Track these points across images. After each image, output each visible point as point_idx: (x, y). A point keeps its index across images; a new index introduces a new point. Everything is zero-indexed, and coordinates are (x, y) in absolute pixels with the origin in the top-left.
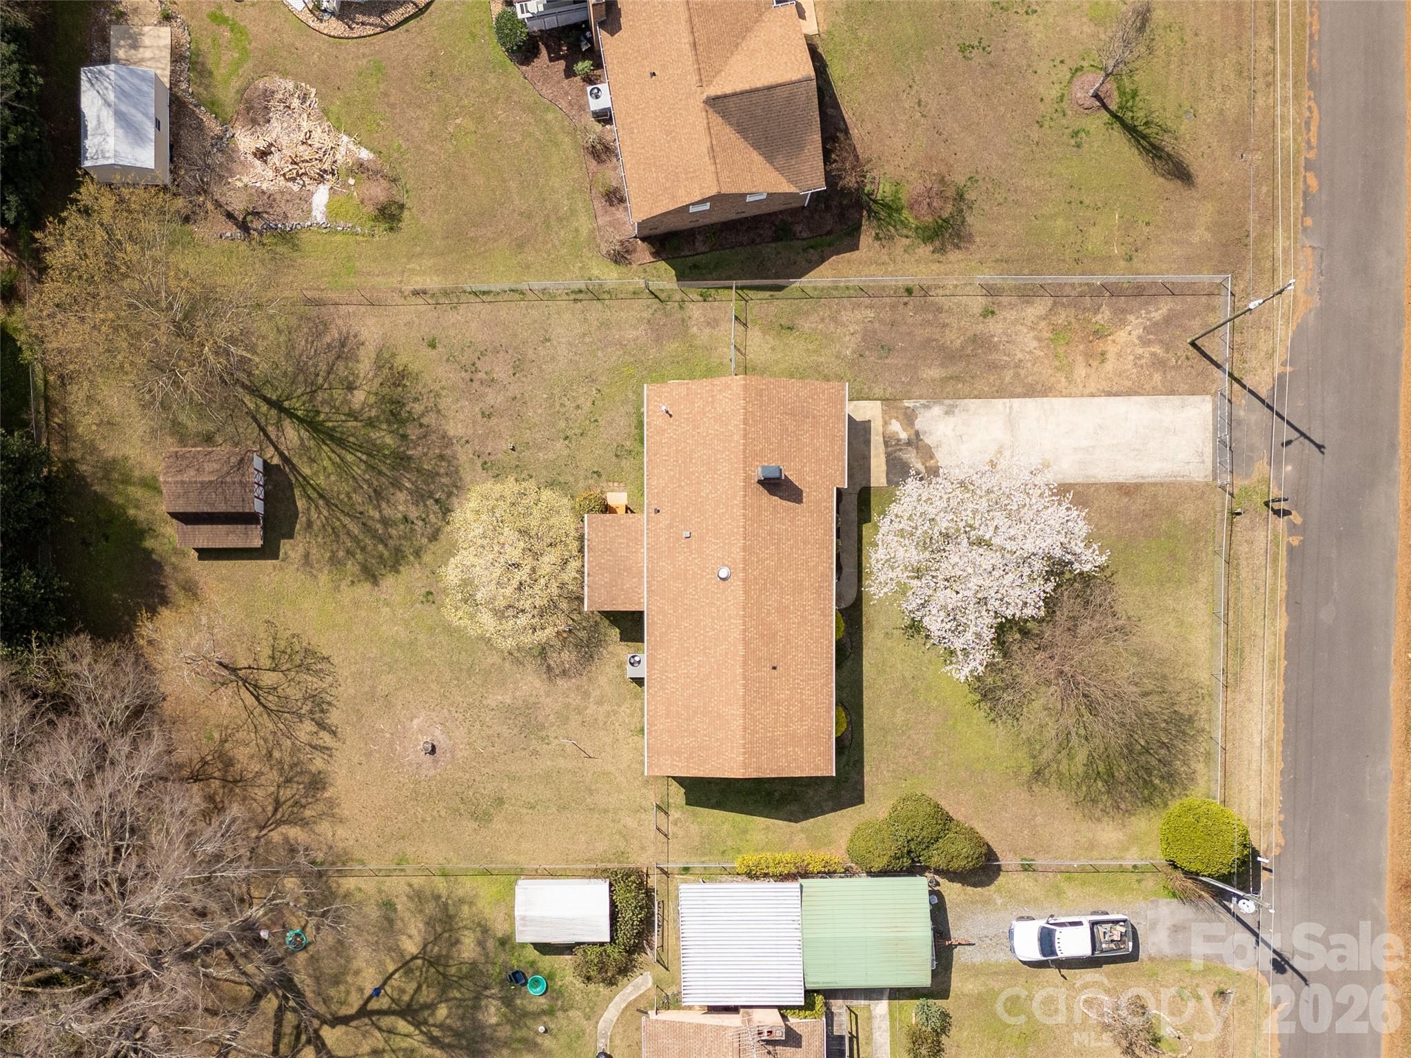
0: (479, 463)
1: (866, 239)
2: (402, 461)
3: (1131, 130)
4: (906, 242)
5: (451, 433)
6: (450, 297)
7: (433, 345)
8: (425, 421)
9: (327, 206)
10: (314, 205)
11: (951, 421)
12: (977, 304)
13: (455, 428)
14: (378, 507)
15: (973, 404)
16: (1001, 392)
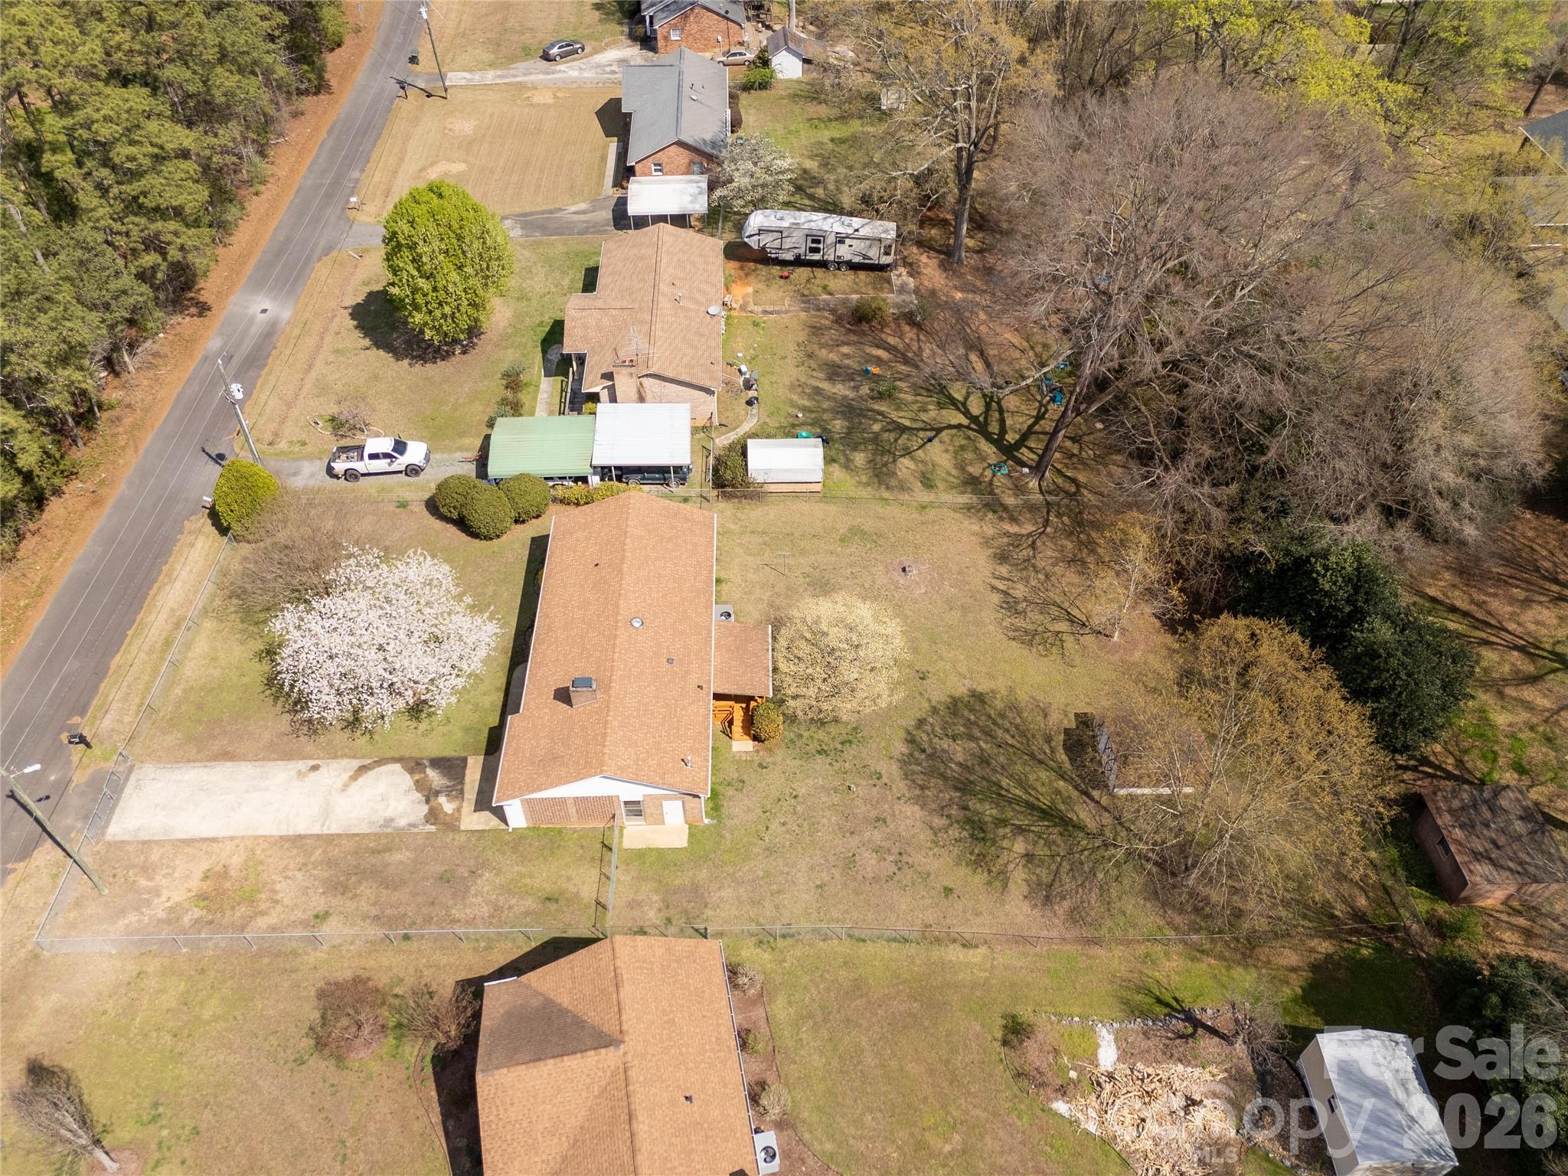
0: (885, 780)
1: (446, 992)
2: (964, 787)
5: (917, 808)
6: (932, 938)
7: (948, 891)
8: (944, 822)
9: (1098, 1046)
10: (1114, 1047)
12: (331, 927)
13: (912, 813)
14: (982, 749)
15: (364, 829)
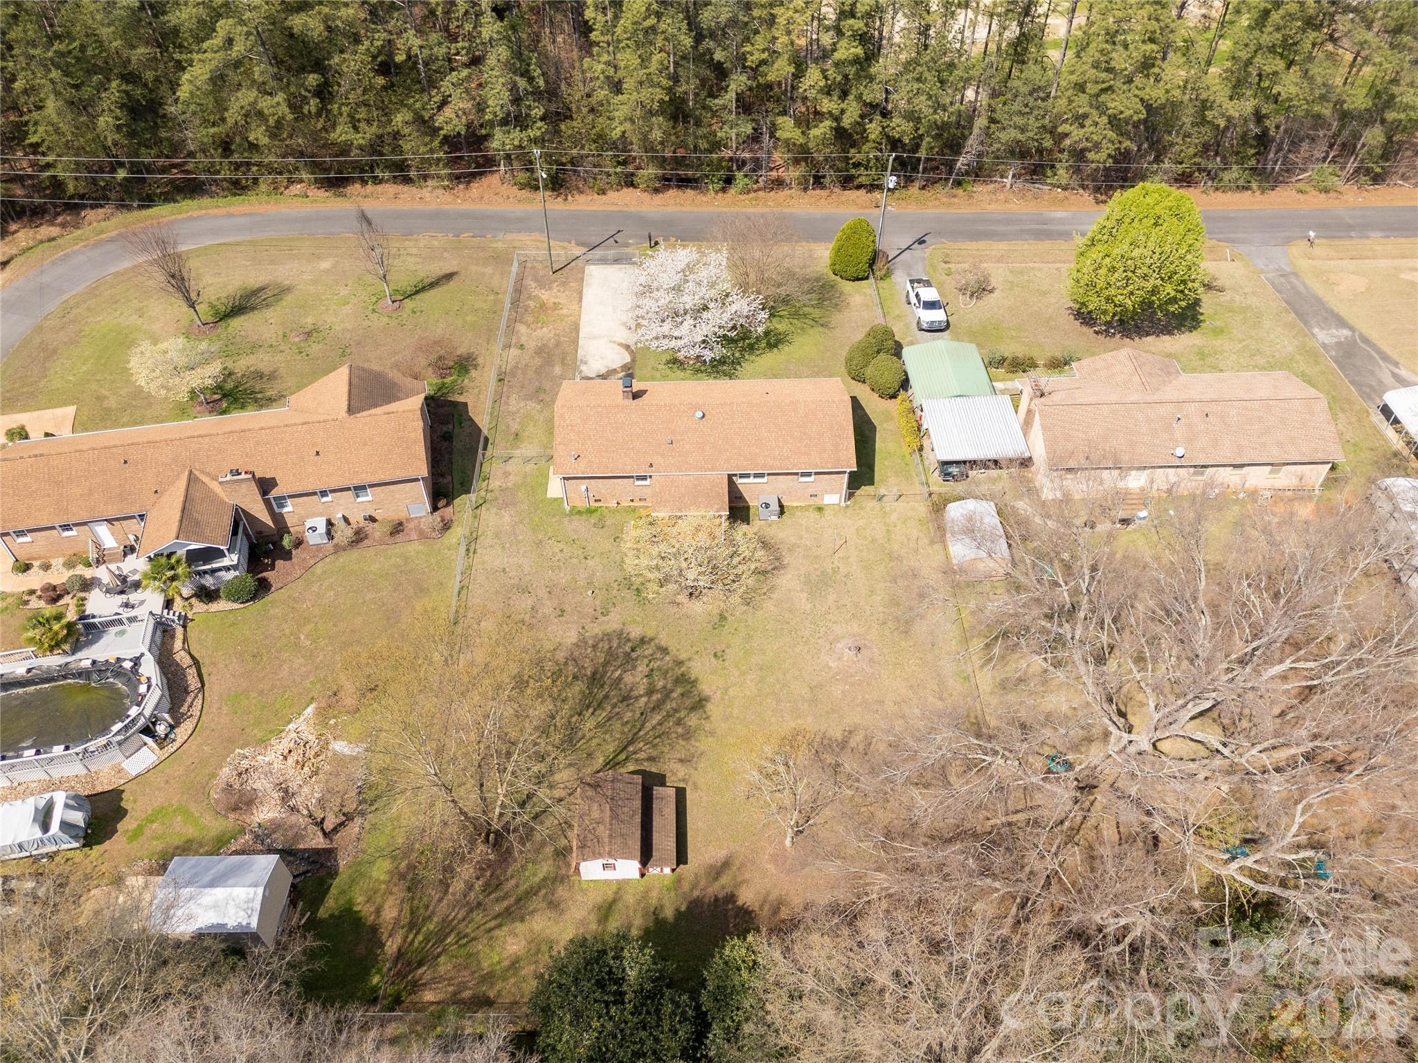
1: (461, 399)
3: (417, 292)
4: (466, 381)
5: (574, 640)
9: (350, 742)
10: (347, 753)
11: (590, 361)
12: (514, 352)
13: (572, 637)
14: (637, 698)
15: (580, 353)
16: (575, 342)
